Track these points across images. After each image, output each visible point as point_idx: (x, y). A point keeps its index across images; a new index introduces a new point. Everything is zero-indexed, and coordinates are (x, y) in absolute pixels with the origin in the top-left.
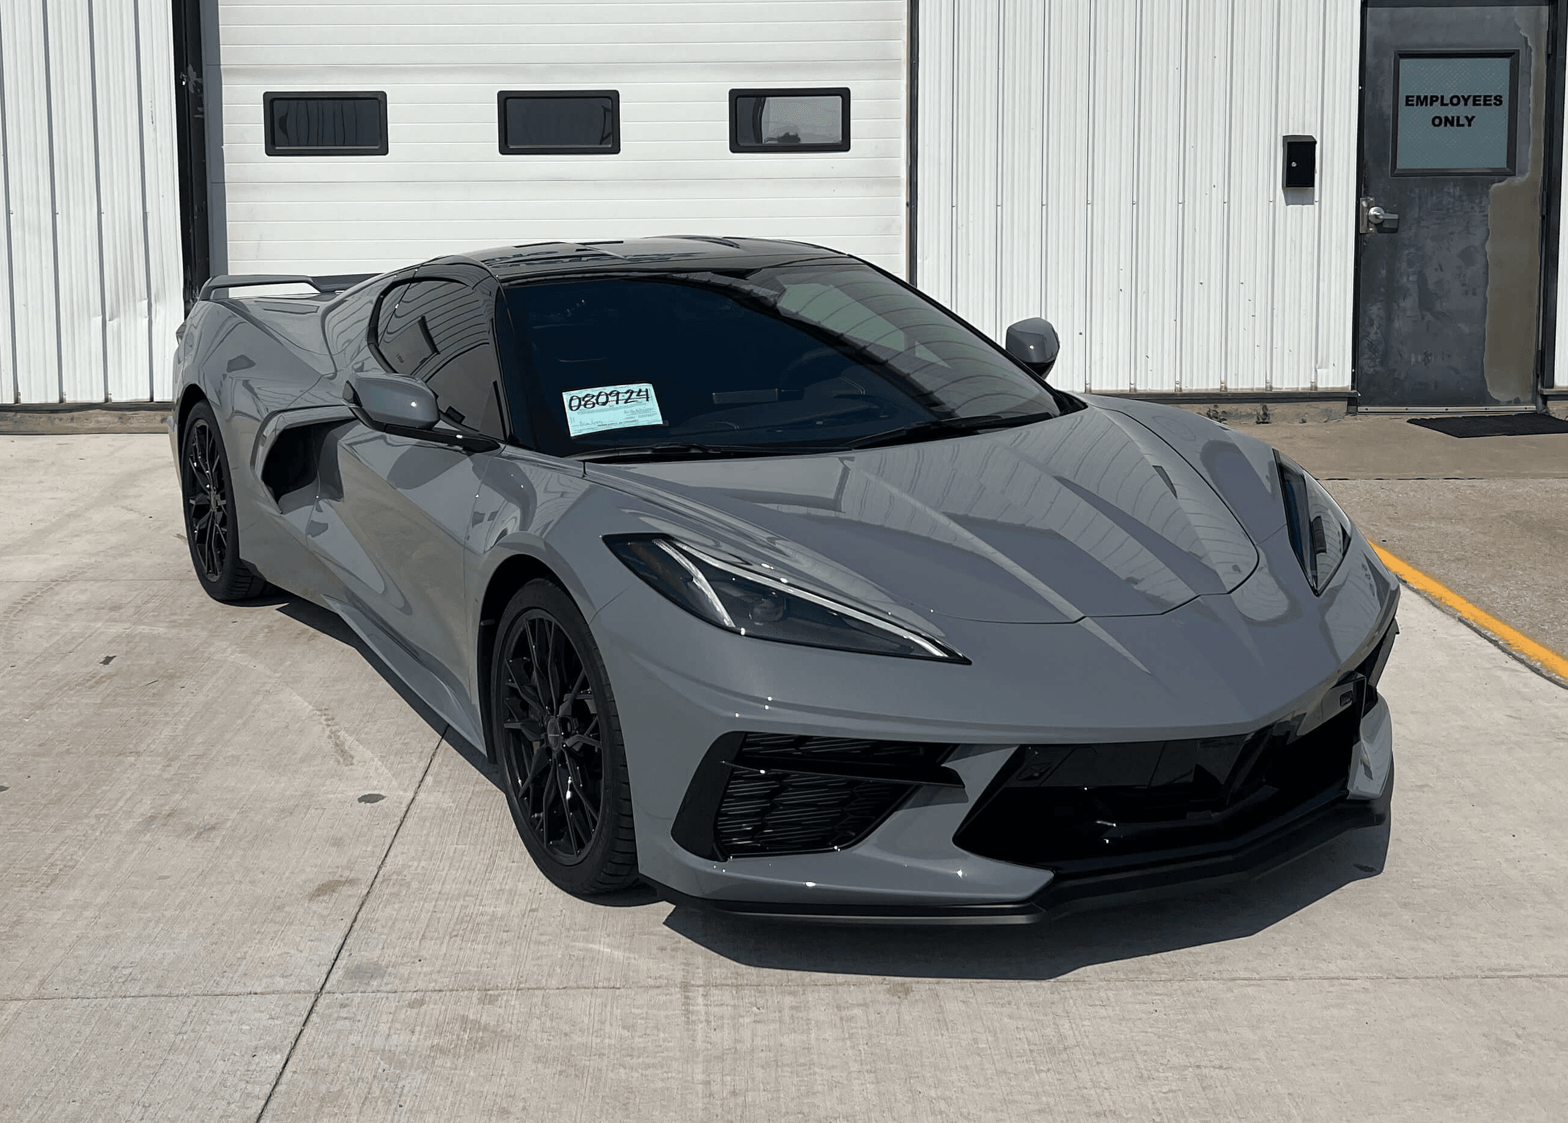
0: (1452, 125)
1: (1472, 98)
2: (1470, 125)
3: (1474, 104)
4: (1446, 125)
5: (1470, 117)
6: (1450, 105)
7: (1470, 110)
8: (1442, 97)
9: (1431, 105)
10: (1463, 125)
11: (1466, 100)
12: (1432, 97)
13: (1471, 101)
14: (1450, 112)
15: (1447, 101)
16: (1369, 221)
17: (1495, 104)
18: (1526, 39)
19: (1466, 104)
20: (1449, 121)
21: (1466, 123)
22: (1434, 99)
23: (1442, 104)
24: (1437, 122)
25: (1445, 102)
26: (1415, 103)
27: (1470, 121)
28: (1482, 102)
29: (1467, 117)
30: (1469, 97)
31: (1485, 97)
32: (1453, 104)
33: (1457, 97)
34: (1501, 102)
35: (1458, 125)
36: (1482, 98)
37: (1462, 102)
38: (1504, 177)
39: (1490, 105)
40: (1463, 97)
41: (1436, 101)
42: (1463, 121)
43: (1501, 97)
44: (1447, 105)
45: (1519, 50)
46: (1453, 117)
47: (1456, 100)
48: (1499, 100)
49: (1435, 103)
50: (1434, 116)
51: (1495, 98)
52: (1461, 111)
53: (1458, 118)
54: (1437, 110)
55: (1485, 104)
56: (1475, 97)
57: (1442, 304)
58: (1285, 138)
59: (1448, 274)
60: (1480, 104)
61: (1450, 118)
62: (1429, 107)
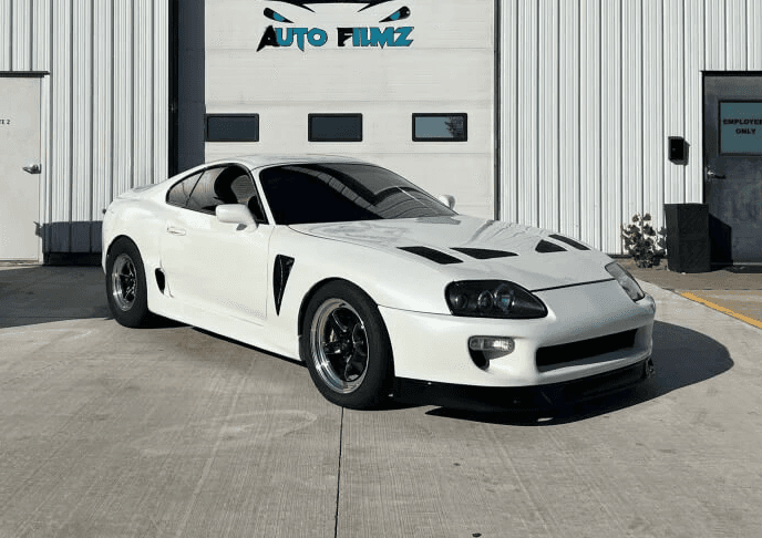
0: (745, 133)
2: (753, 133)
4: (742, 133)
5: (754, 129)
6: (745, 124)
7: (753, 126)
8: (740, 120)
10: (750, 133)
11: (752, 122)
13: (754, 122)
14: (744, 127)
15: (743, 122)
16: (709, 176)
20: (744, 131)
22: (736, 121)
23: (741, 123)
24: (738, 131)
26: (728, 122)
27: (754, 131)
29: (752, 129)
30: (753, 120)
33: (747, 120)
35: (748, 133)
36: (759, 121)
37: (750, 122)
40: (750, 120)
41: (738, 121)
42: (750, 131)
46: (746, 129)
47: (746, 122)
49: (737, 123)
50: (737, 128)
52: (749, 127)
53: (748, 129)
54: (738, 126)
56: (755, 120)
57: (744, 214)
58: (670, 138)
59: (746, 201)
60: (758, 124)
61: (744, 129)
62: (734, 124)
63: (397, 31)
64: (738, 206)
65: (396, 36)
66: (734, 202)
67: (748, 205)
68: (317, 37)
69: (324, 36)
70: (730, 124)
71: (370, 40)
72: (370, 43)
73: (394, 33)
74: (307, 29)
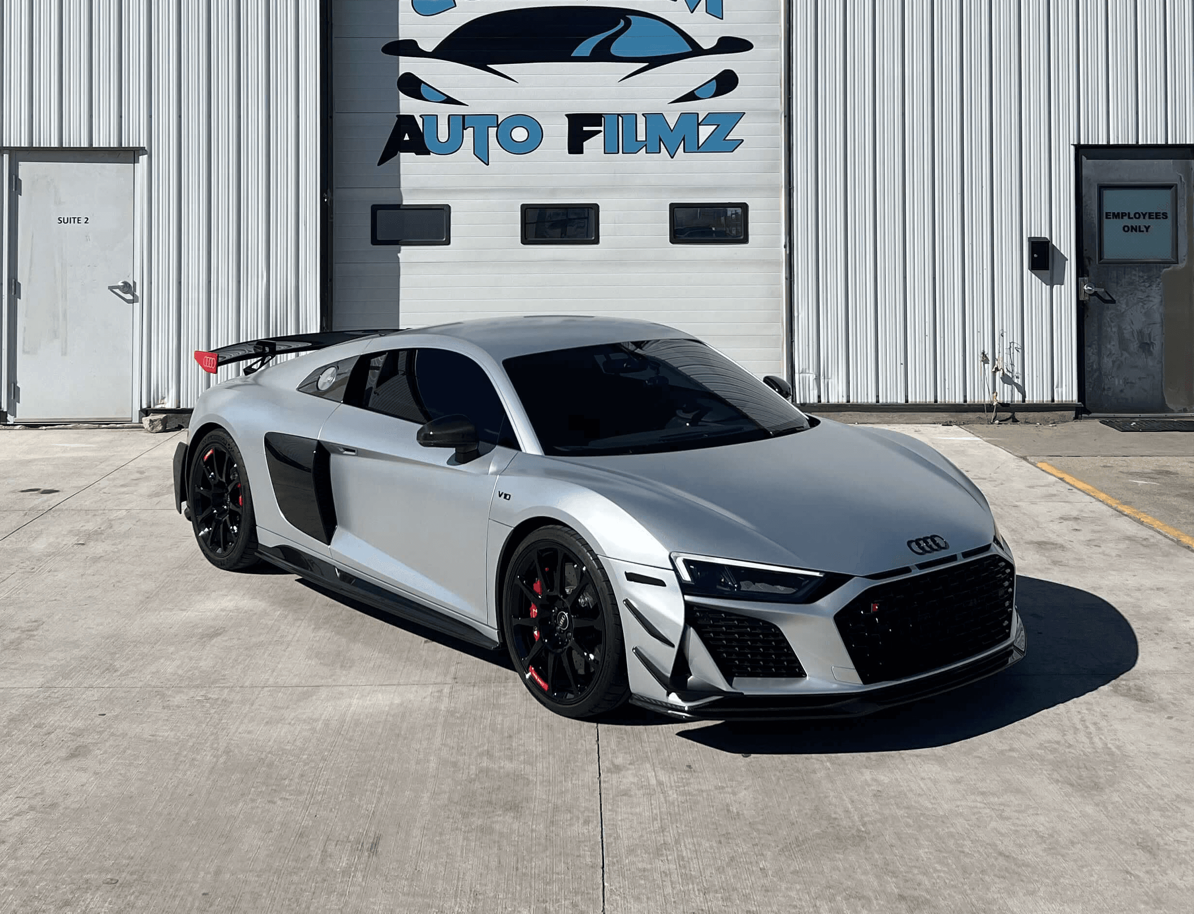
0: (1136, 231)
1: (1148, 214)
2: (1147, 231)
3: (1150, 218)
4: (1132, 231)
5: (1147, 226)
6: (1134, 219)
7: (1147, 222)
8: (1129, 213)
9: (1122, 218)
10: (1143, 231)
11: (1144, 215)
12: (1122, 213)
13: (1147, 216)
14: (1135, 223)
15: (1132, 216)
16: (1085, 292)
17: (1163, 218)
18: (1181, 176)
19: (1144, 218)
20: (1134, 229)
21: (1145, 229)
22: (1123, 215)
23: (1129, 218)
24: (1126, 229)
26: (1111, 217)
27: (1147, 228)
28: (1154, 217)
29: (1145, 226)
30: (1146, 213)
31: (1156, 213)
32: (1136, 218)
33: (1138, 213)
34: (1167, 217)
35: (1140, 231)
36: (1154, 214)
37: (1142, 216)
38: (1168, 265)
39: (1160, 218)
40: (1142, 213)
41: (1126, 215)
42: (1143, 229)
43: (1166, 213)
44: (1132, 218)
45: (1177, 184)
46: (1136, 226)
47: (1137, 215)
48: (1165, 216)
49: (1124, 217)
50: (1124, 225)
51: (1163, 214)
52: (1141, 222)
53: (1140, 226)
54: (1126, 221)
55: (1157, 218)
56: (1150, 213)
57: (1134, 346)
58: (1030, 239)
59: (1137, 327)
60: (1153, 218)
61: (1134, 227)
62: (1121, 219)
63: (706, 122)
64: (1127, 335)
65: (705, 132)
66: (1120, 328)
67: (1141, 332)
68: (520, 134)
69: (536, 135)
70: (1115, 219)
71: (644, 140)
72: (645, 147)
73: (699, 124)
74: (497, 116)
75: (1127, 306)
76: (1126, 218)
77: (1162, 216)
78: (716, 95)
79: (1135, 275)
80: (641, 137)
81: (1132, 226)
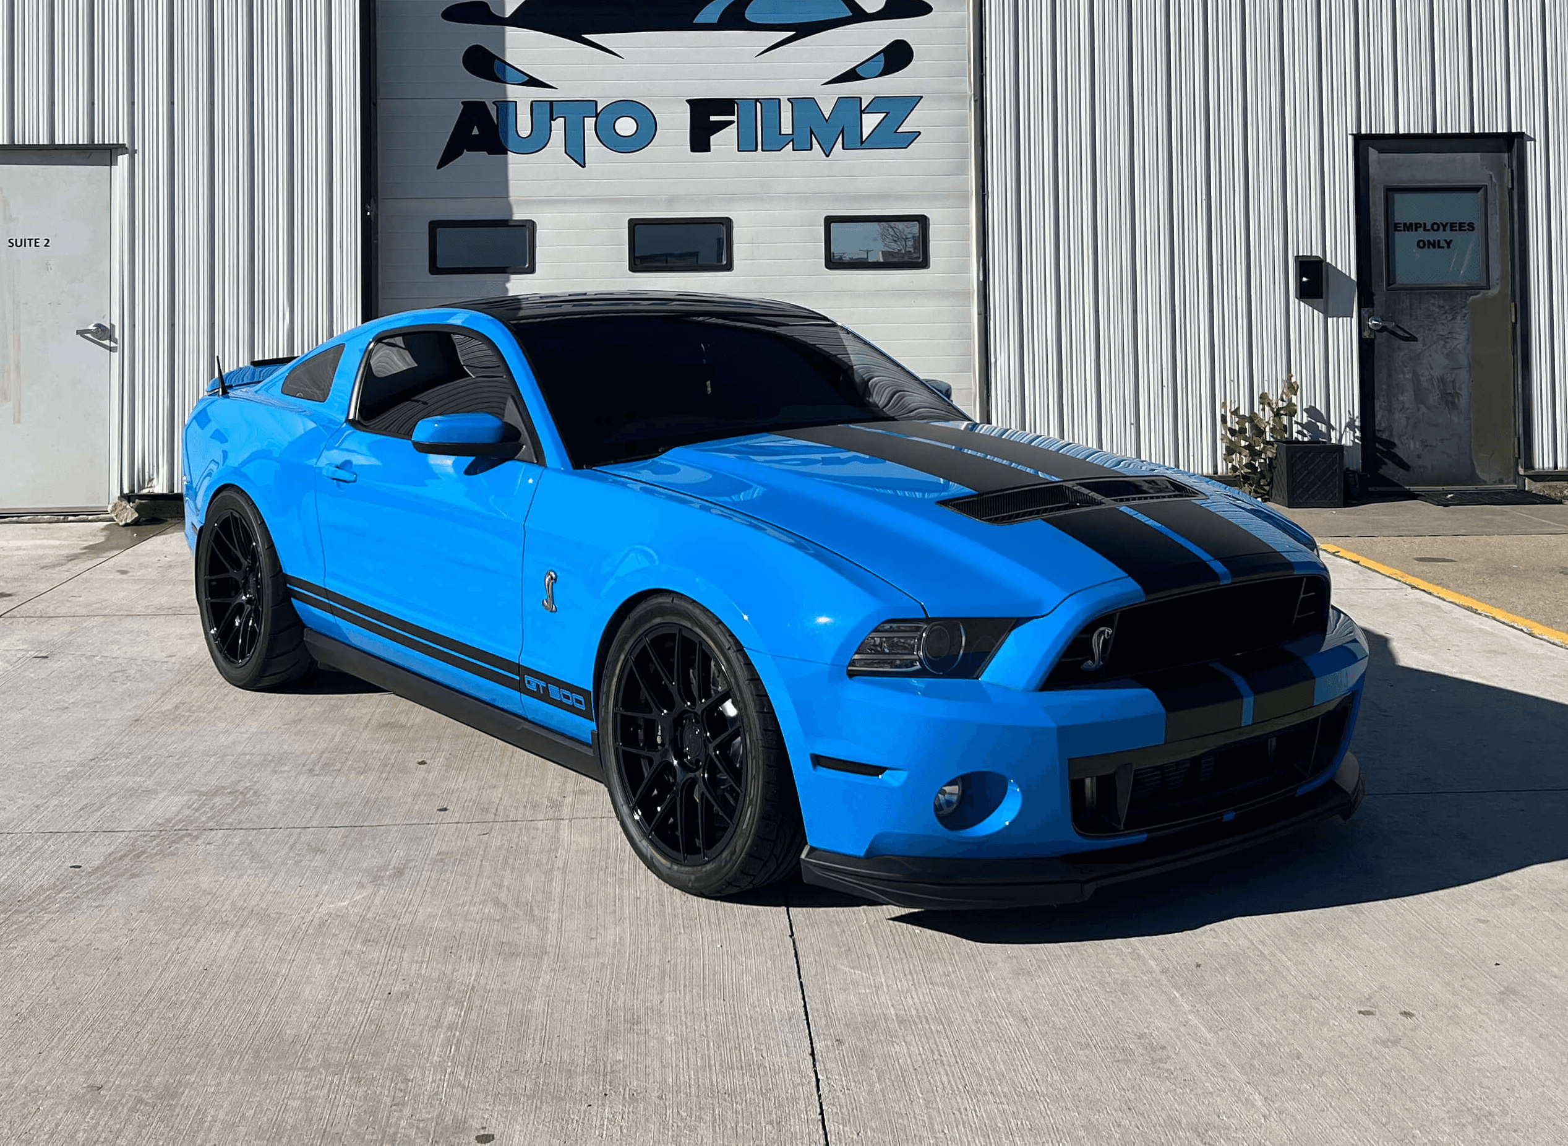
0: (1434, 247)
1: (1449, 225)
2: (1449, 248)
3: (1451, 230)
4: (1429, 247)
5: (1448, 241)
6: (1432, 231)
7: (1448, 235)
8: (1425, 224)
9: (1416, 230)
10: (1443, 247)
11: (1444, 226)
12: (1416, 224)
13: (1448, 227)
14: (1432, 236)
15: (1428, 227)
16: (1369, 329)
17: (1468, 229)
18: (1491, 176)
19: (1444, 230)
20: (1431, 244)
21: (1445, 245)
22: (1417, 226)
23: (1425, 230)
24: (1422, 245)
25: (1427, 228)
26: (1402, 229)
27: (1449, 243)
28: (1458, 228)
29: (1446, 241)
30: (1447, 224)
31: (1460, 224)
32: (1434, 230)
33: (1436, 224)
34: (1474, 229)
35: (1439, 247)
36: (1458, 225)
37: (1441, 228)
38: (1477, 291)
39: (1465, 230)
40: (1442, 224)
41: (1420, 227)
42: (1443, 244)
43: (1473, 224)
44: (1429, 230)
45: (1486, 185)
46: (1434, 241)
47: (1436, 227)
48: (1471, 227)
49: (1419, 229)
50: (1419, 239)
51: (1469, 224)
52: (1441, 236)
53: (1439, 241)
54: (1421, 235)
55: (1460, 230)
56: (1451, 224)
57: (1433, 398)
58: (1297, 257)
59: (1437, 373)
60: (1456, 230)
61: (1432, 241)
62: (1414, 232)
63: (872, 109)
64: (1425, 383)
65: (870, 122)
66: (1415, 374)
67: (1442, 380)
68: (626, 126)
69: (648, 128)
70: (1407, 232)
71: (791, 133)
72: (791, 143)
73: (862, 112)
74: (596, 102)
75: (1424, 345)
76: (1421, 230)
77: (1467, 227)
78: (884, 73)
79: (1434, 305)
80: (786, 129)
81: (1429, 241)
